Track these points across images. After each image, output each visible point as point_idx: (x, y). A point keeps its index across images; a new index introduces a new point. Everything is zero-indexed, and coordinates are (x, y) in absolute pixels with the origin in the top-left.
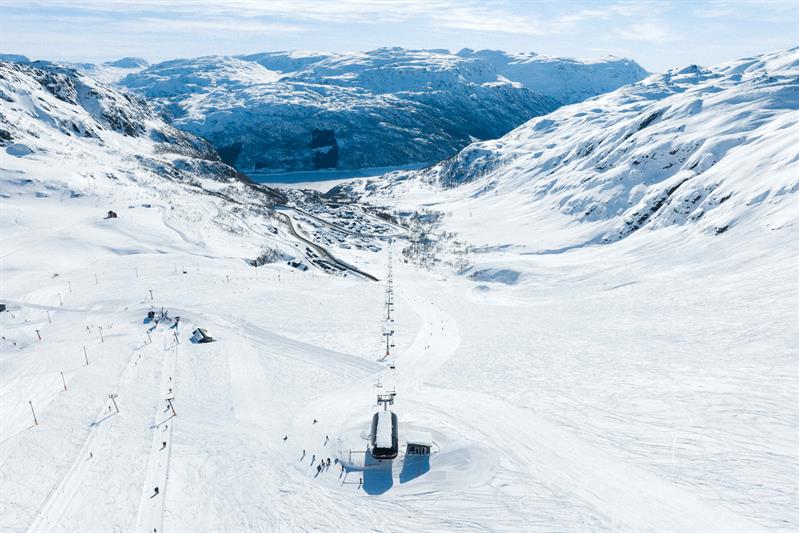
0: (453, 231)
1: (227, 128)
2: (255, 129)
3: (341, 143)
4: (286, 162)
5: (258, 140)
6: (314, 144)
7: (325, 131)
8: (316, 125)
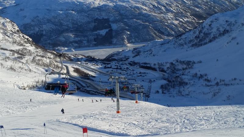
0: (202, 73)
1: (33, 21)
2: (53, 20)
3: (114, 26)
4: (76, 42)
5: (54, 27)
6: (95, 29)
7: (103, 19)
8: (96, 15)
